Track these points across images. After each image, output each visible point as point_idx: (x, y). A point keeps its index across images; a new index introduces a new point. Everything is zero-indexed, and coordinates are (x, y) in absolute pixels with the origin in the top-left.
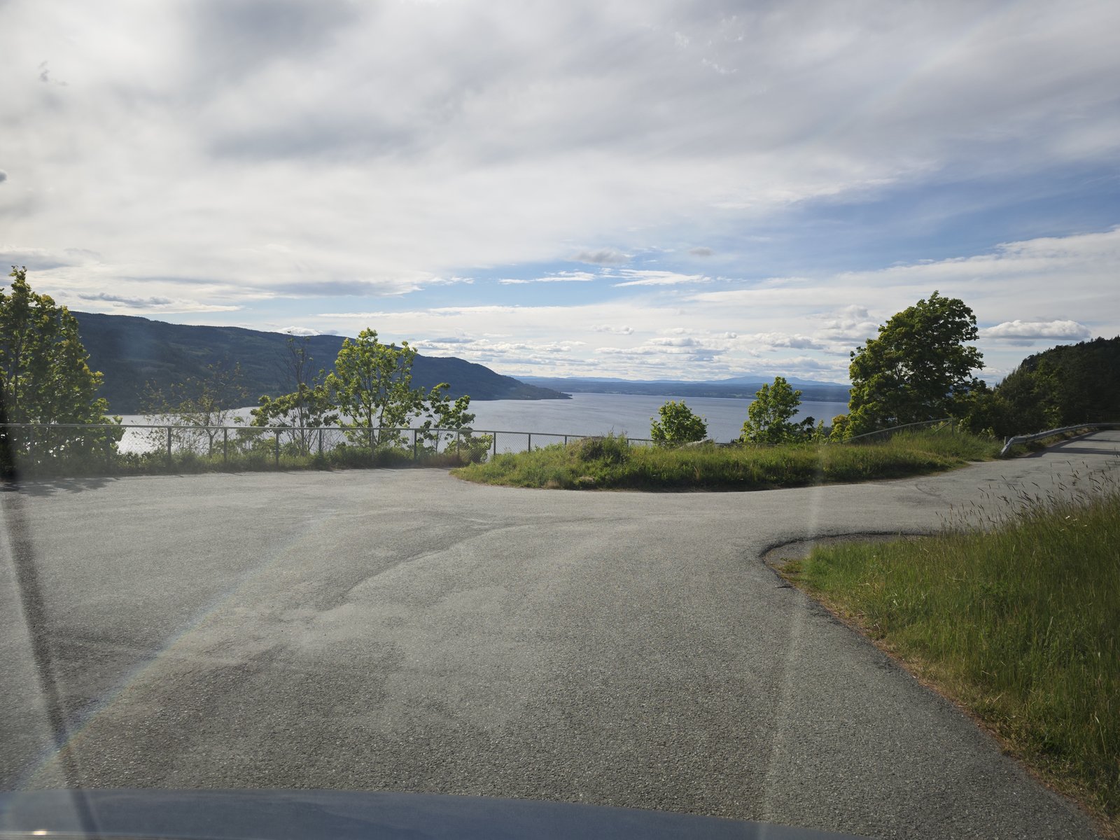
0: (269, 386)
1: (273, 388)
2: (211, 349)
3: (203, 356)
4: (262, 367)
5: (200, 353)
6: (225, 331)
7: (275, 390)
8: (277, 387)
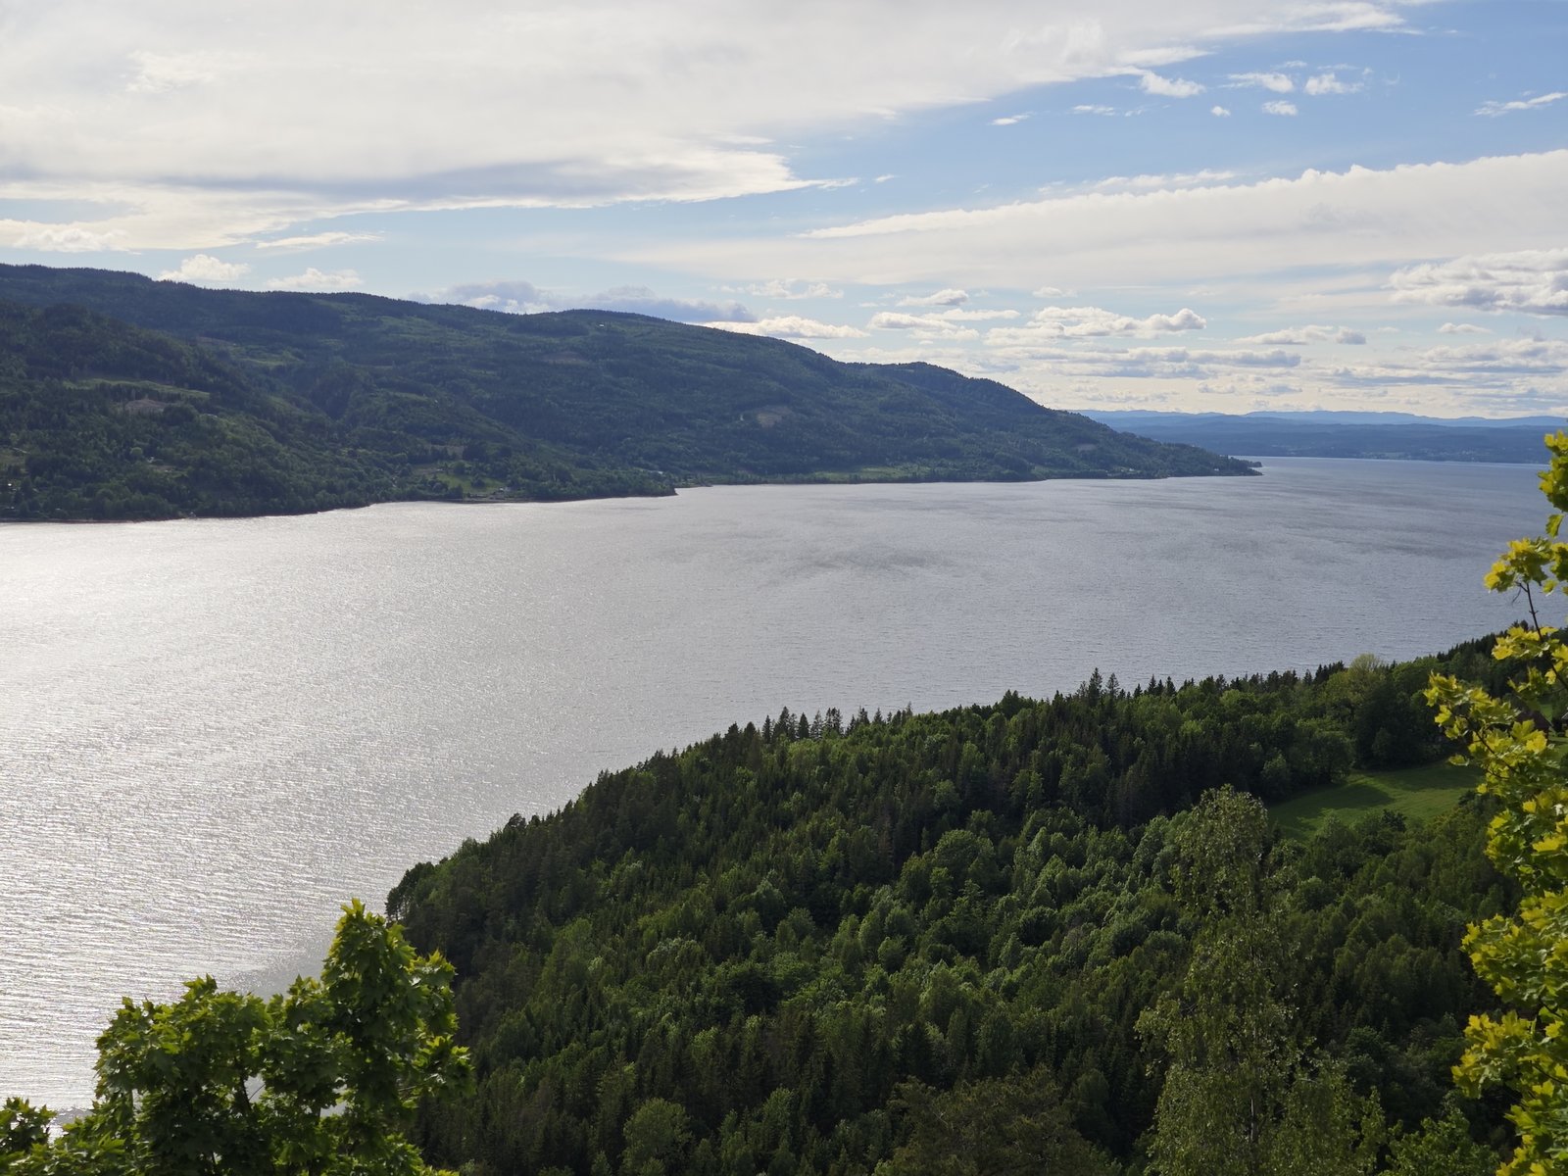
0: (438, 447)
1: (450, 453)
2: (300, 351)
3: (280, 369)
4: (424, 398)
5: (272, 364)
6: (334, 305)
7: (454, 457)
8: (459, 450)
